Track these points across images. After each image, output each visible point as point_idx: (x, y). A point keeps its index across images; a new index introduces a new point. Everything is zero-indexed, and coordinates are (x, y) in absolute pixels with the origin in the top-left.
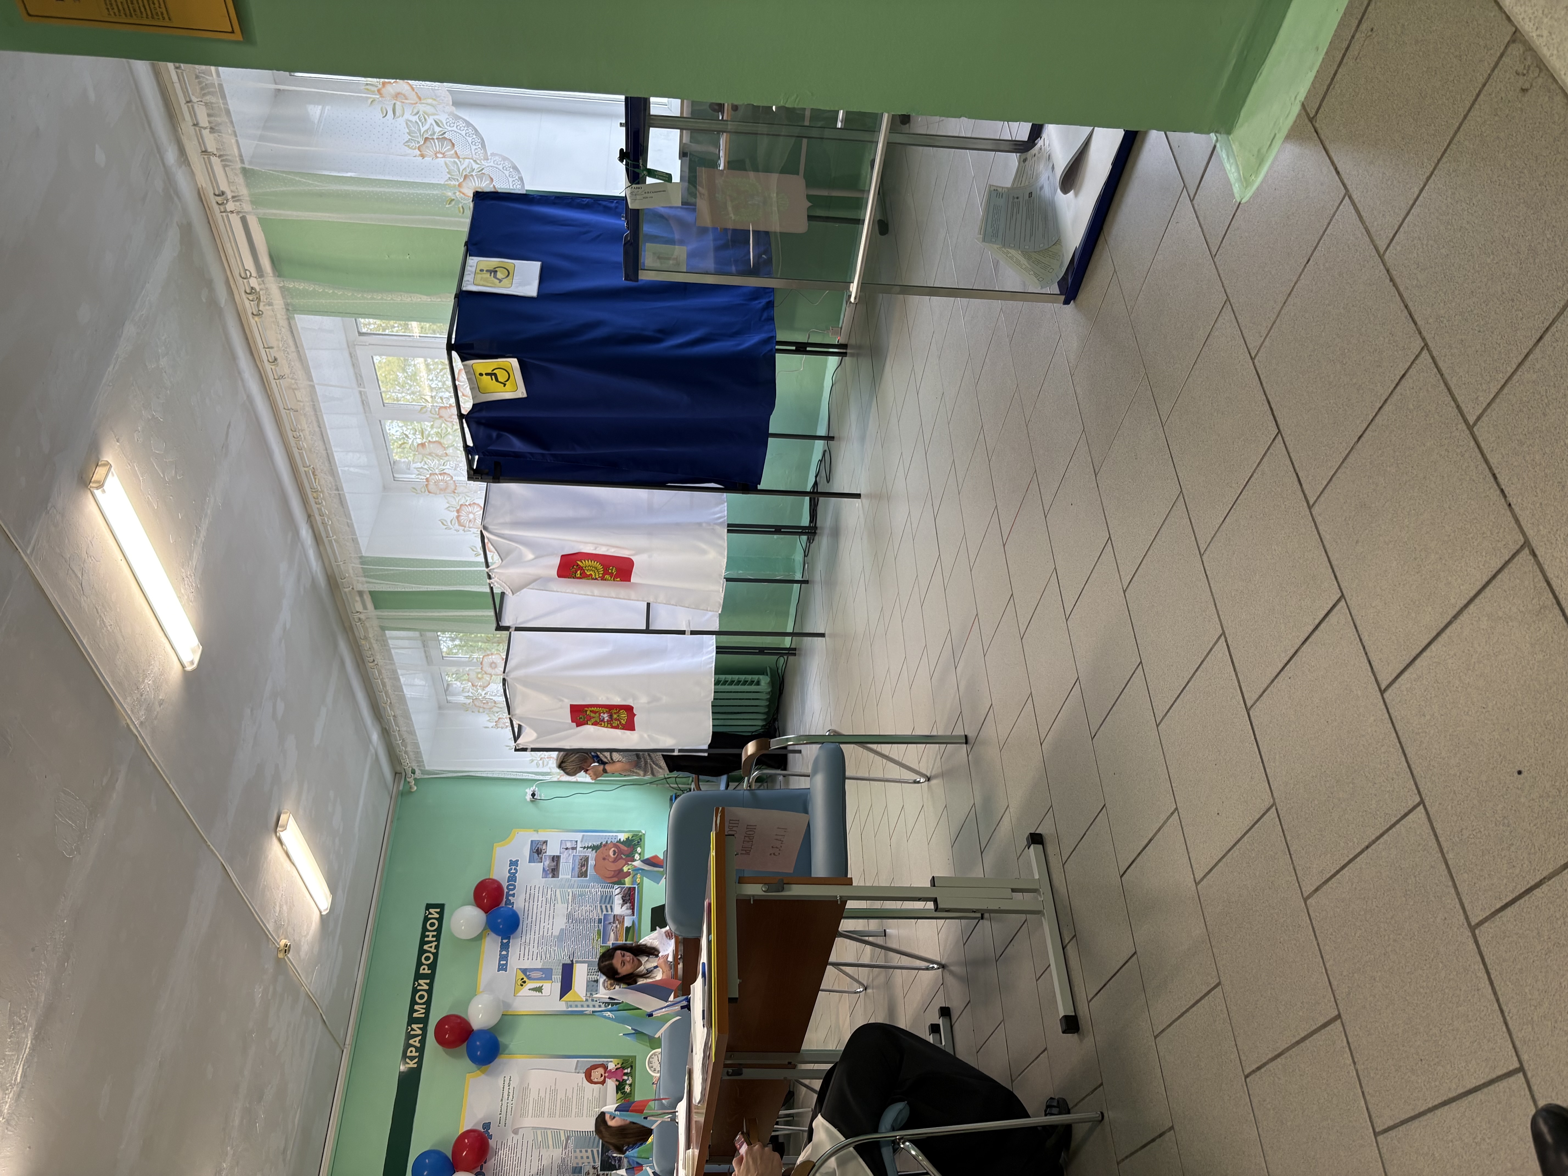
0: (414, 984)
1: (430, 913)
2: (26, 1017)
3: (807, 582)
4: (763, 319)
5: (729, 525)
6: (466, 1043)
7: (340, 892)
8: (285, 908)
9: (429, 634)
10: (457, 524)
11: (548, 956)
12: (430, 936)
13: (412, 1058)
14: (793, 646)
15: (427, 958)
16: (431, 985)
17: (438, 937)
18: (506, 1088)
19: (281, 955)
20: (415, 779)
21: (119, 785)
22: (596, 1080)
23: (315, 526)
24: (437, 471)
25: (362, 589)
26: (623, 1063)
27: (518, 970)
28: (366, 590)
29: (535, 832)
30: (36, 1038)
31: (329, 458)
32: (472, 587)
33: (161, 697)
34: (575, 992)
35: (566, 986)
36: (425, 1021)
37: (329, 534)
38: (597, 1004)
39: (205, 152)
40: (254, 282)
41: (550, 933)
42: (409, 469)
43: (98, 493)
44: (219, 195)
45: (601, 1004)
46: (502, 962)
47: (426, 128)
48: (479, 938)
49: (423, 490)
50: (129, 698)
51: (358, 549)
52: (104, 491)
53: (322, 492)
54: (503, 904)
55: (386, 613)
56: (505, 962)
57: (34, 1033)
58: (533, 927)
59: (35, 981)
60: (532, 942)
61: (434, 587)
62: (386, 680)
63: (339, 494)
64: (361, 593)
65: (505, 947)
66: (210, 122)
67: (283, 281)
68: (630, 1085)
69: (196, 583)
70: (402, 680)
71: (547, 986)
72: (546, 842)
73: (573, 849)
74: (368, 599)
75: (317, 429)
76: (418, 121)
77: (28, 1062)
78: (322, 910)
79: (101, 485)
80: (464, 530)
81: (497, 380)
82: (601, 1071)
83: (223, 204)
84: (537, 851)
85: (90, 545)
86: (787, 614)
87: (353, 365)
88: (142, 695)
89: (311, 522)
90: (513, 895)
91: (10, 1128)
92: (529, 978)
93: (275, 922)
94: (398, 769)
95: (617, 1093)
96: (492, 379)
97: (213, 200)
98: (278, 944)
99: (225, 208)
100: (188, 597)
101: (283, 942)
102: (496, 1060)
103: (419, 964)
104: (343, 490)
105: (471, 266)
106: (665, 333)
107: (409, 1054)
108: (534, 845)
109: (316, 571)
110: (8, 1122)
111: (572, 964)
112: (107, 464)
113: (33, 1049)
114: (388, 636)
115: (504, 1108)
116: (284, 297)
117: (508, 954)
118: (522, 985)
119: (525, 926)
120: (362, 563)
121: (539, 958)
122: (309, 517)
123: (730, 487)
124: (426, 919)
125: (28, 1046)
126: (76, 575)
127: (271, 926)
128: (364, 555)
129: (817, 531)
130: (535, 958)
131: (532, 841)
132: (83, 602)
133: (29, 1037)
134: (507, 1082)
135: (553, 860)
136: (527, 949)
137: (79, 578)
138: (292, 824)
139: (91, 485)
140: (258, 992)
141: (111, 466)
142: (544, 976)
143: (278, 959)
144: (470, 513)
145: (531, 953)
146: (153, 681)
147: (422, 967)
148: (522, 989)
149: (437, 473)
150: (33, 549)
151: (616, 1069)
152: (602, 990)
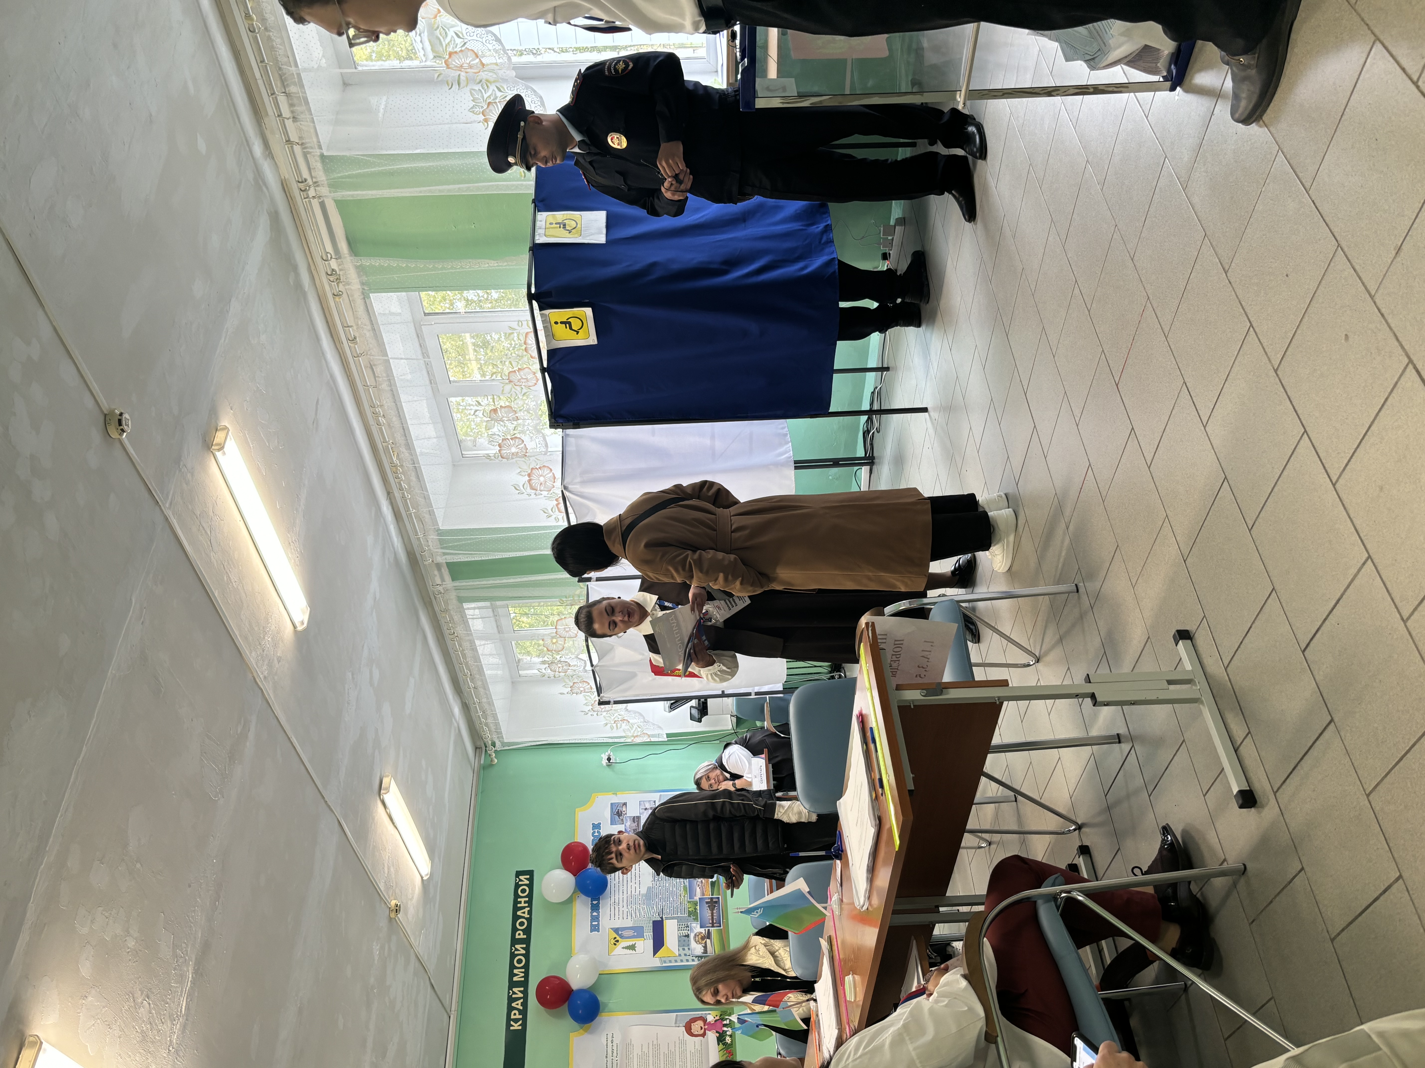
0: (511, 949)
1: (521, 880)
2: (187, 951)
4: (823, 241)
6: (567, 1003)
7: (436, 859)
8: (392, 869)
10: (529, 488)
11: (638, 914)
12: (523, 902)
13: (516, 1021)
15: (522, 924)
16: (527, 949)
17: (530, 903)
18: (610, 1044)
19: (393, 915)
20: (496, 751)
21: (251, 735)
22: (696, 1033)
23: (394, 504)
25: (440, 562)
26: (721, 1015)
27: (610, 929)
28: (444, 562)
29: (614, 796)
30: (196, 972)
31: (406, 432)
33: (279, 654)
34: (668, 948)
35: (658, 943)
36: (525, 984)
37: (409, 508)
38: (690, 958)
39: (288, 141)
40: (334, 264)
41: (638, 892)
43: (219, 454)
44: (302, 182)
45: (694, 958)
46: (593, 923)
47: (488, 94)
48: (570, 901)
49: (496, 456)
50: (254, 653)
51: (435, 522)
52: (224, 454)
53: (402, 466)
55: (462, 583)
56: (596, 923)
57: (194, 968)
58: (621, 887)
59: (192, 917)
60: (621, 902)
61: (509, 554)
62: (466, 652)
63: (416, 467)
64: (438, 566)
65: (595, 908)
66: (292, 112)
67: (361, 260)
68: (731, 1036)
69: (300, 548)
70: (480, 652)
71: (639, 943)
72: (625, 804)
74: (446, 571)
75: (394, 404)
76: (481, 89)
77: (190, 995)
78: (424, 876)
79: (221, 448)
80: (535, 494)
81: (571, 328)
82: (700, 1023)
83: (305, 190)
84: (618, 813)
85: (215, 505)
87: (421, 346)
88: (263, 651)
89: (390, 499)
91: (178, 1058)
92: (621, 937)
93: (385, 882)
94: (479, 743)
95: (719, 1044)
96: (566, 328)
97: (295, 187)
98: (390, 905)
99: (307, 194)
100: (295, 560)
101: (393, 903)
102: (598, 1018)
103: (514, 930)
104: (418, 463)
105: (541, 221)
106: (731, 263)
107: (513, 1017)
108: (614, 808)
110: (177, 1051)
111: (662, 920)
112: (226, 428)
113: (193, 982)
114: (465, 608)
115: (609, 1064)
116: (359, 276)
117: (599, 915)
118: (615, 944)
119: (613, 886)
120: (439, 535)
121: (629, 917)
122: (389, 494)
124: (517, 886)
125: (190, 979)
126: (206, 532)
127: (382, 886)
128: (440, 527)
129: (876, 461)
130: (625, 917)
131: (612, 804)
132: (212, 558)
133: (190, 971)
134: (610, 1040)
135: (634, 821)
136: (617, 909)
137: (208, 534)
138: (394, 788)
139: (213, 447)
140: (376, 948)
141: (229, 430)
142: (636, 934)
143: (390, 919)
144: (541, 476)
145: (621, 913)
146: (272, 638)
147: (518, 933)
148: (616, 948)
149: (509, 437)
150: (171, 504)
151: (715, 1021)
152: (693, 944)
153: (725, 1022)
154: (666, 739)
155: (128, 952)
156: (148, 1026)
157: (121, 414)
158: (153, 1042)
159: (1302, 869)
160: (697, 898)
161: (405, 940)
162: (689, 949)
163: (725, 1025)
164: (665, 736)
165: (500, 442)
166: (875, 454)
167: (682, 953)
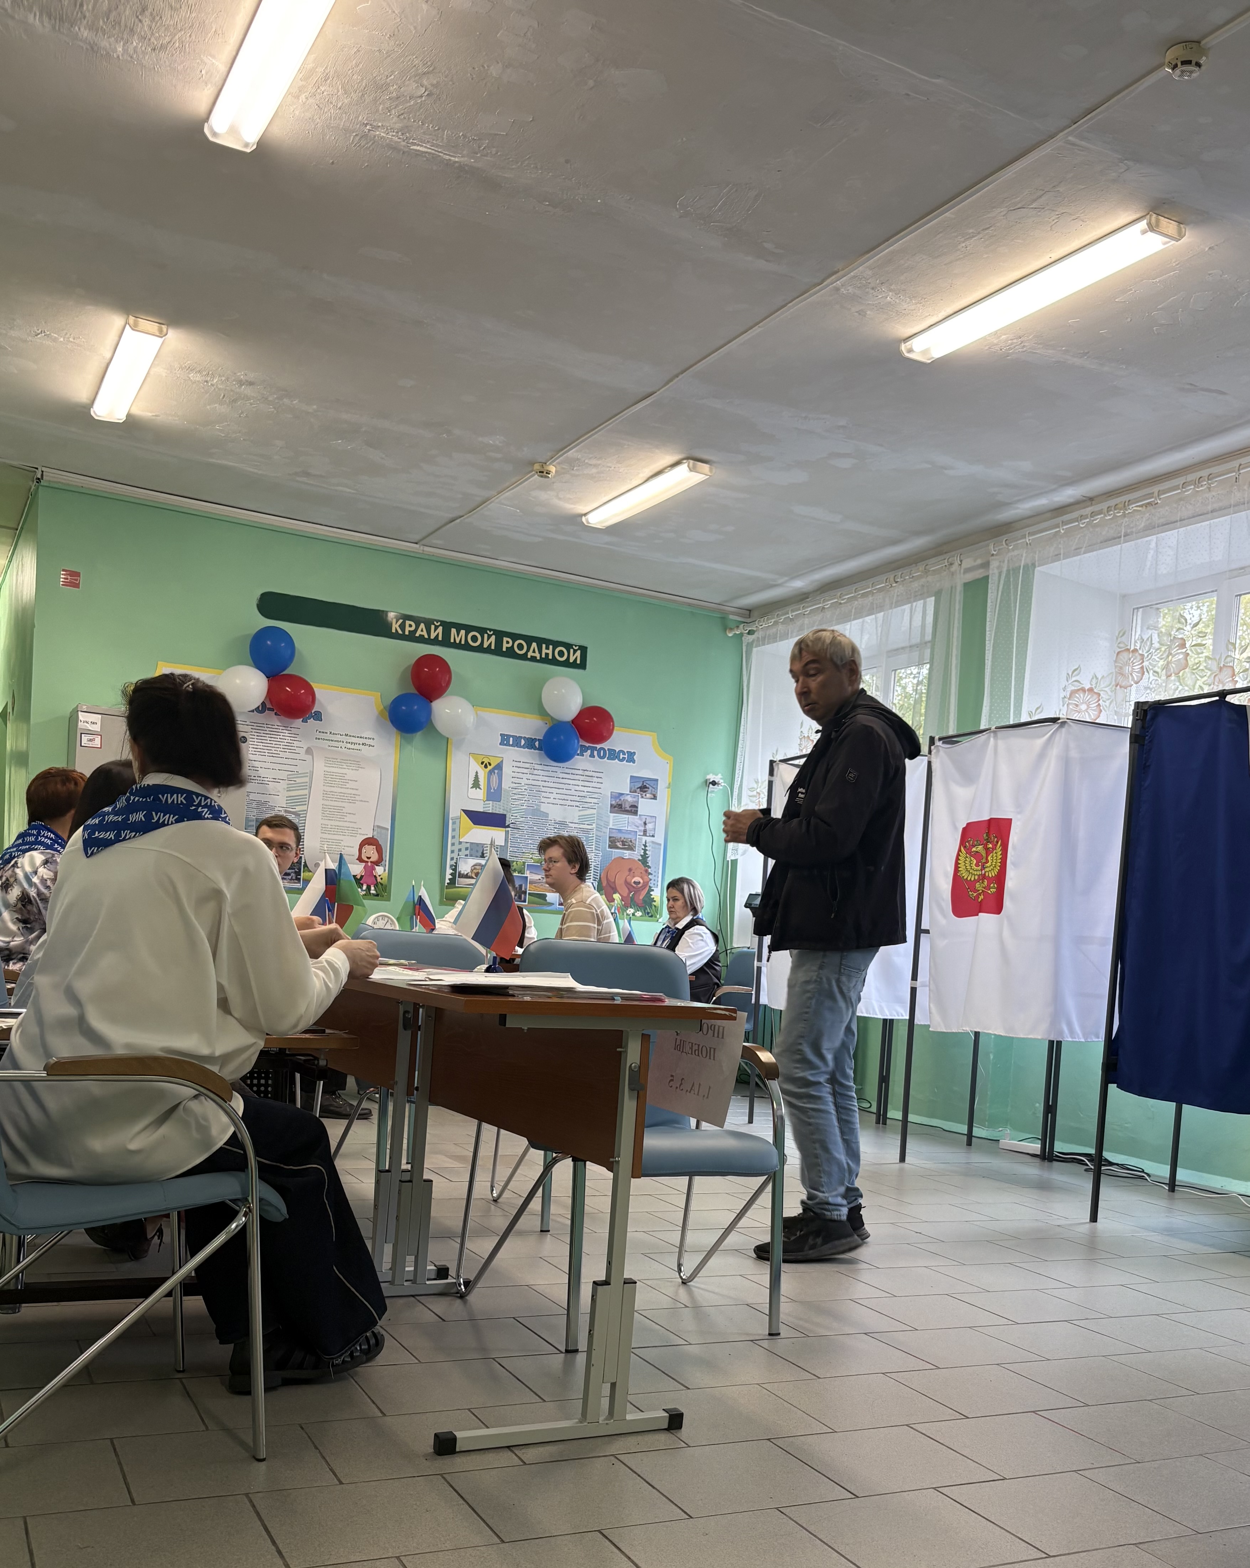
0: (491, 630)
1: (575, 651)
2: (486, 156)
3: (969, 1143)
5: (1059, 1043)
6: (415, 692)
8: (594, 471)
9: (928, 652)
10: (1073, 688)
11: (516, 797)
13: (403, 627)
14: (888, 1121)
15: (520, 647)
16: (488, 651)
17: (545, 660)
18: (362, 741)
19: (537, 467)
20: (741, 635)
21: (761, 264)
22: (364, 850)
23: (1078, 506)
24: (1146, 664)
25: (991, 567)
27: (501, 759)
28: (991, 572)
29: (667, 785)
30: (461, 167)
31: (1169, 525)
32: (988, 708)
33: (868, 312)
34: (471, 829)
35: (478, 818)
36: (446, 642)
37: (1066, 524)
38: (455, 855)
41: (543, 800)
42: (1148, 628)
43: (1143, 224)
45: (455, 861)
46: (511, 739)
48: (542, 712)
49: (1121, 645)
50: (870, 273)
51: (1045, 561)
52: (1144, 232)
53: (1124, 515)
54: (582, 743)
55: (959, 597)
56: (511, 743)
57: (466, 165)
58: (553, 779)
59: (529, 165)
60: (535, 777)
61: (990, 660)
62: (870, 598)
63: (1120, 537)
64: (986, 565)
65: (530, 743)
69: (1013, 353)
70: (868, 619)
71: (480, 794)
72: (655, 798)
73: (645, 831)
74: (978, 574)
75: (1210, 508)
77: (433, 158)
78: (587, 517)
79: (1152, 228)
80: (1065, 697)
82: (375, 857)
84: (644, 787)
85: (1074, 217)
86: (932, 1116)
88: (873, 289)
89: (1084, 501)
90: (592, 756)
91: (358, 138)
92: (491, 772)
93: (578, 459)
94: (755, 614)
98: (550, 464)
100: (996, 344)
101: (553, 469)
102: (395, 729)
103: (514, 637)
104: (1125, 542)
107: (408, 623)
108: (652, 783)
109: (1018, 508)
110: (365, 136)
111: (505, 827)
112: (1181, 236)
113: (449, 164)
114: (928, 600)
115: (338, 738)
117: (521, 747)
118: (482, 763)
119: (554, 768)
120: (1026, 567)
121: (513, 785)
122: (1090, 500)
123: (1112, 1046)
124: (568, 646)
125: (452, 158)
126: (1035, 200)
127: (572, 453)
128: (1037, 569)
129: (1046, 1163)
130: (514, 780)
131: (657, 780)
132: (999, 210)
133: (462, 159)
134: (367, 742)
135: (632, 806)
136: (525, 771)
137: (1031, 204)
138: (696, 478)
139: (1154, 215)
140: (496, 440)
141: (1178, 240)
142: (492, 791)
143: (532, 464)
144: (1088, 706)
145: (520, 775)
146: (890, 303)
147: (509, 640)
148: (478, 764)
149: (1144, 664)
150: (1073, 144)
151: (375, 876)
152: (472, 862)
153: (372, 888)
154: (729, 859)
155: (483, 66)
156: (394, 94)
157: (1198, 65)
158: (375, 100)
159: (341, 1483)
160: (527, 874)
161: (507, 484)
162: (466, 855)
163: (369, 888)
164: (733, 858)
165: (1140, 652)
166: (1055, 1164)
167: (463, 847)
